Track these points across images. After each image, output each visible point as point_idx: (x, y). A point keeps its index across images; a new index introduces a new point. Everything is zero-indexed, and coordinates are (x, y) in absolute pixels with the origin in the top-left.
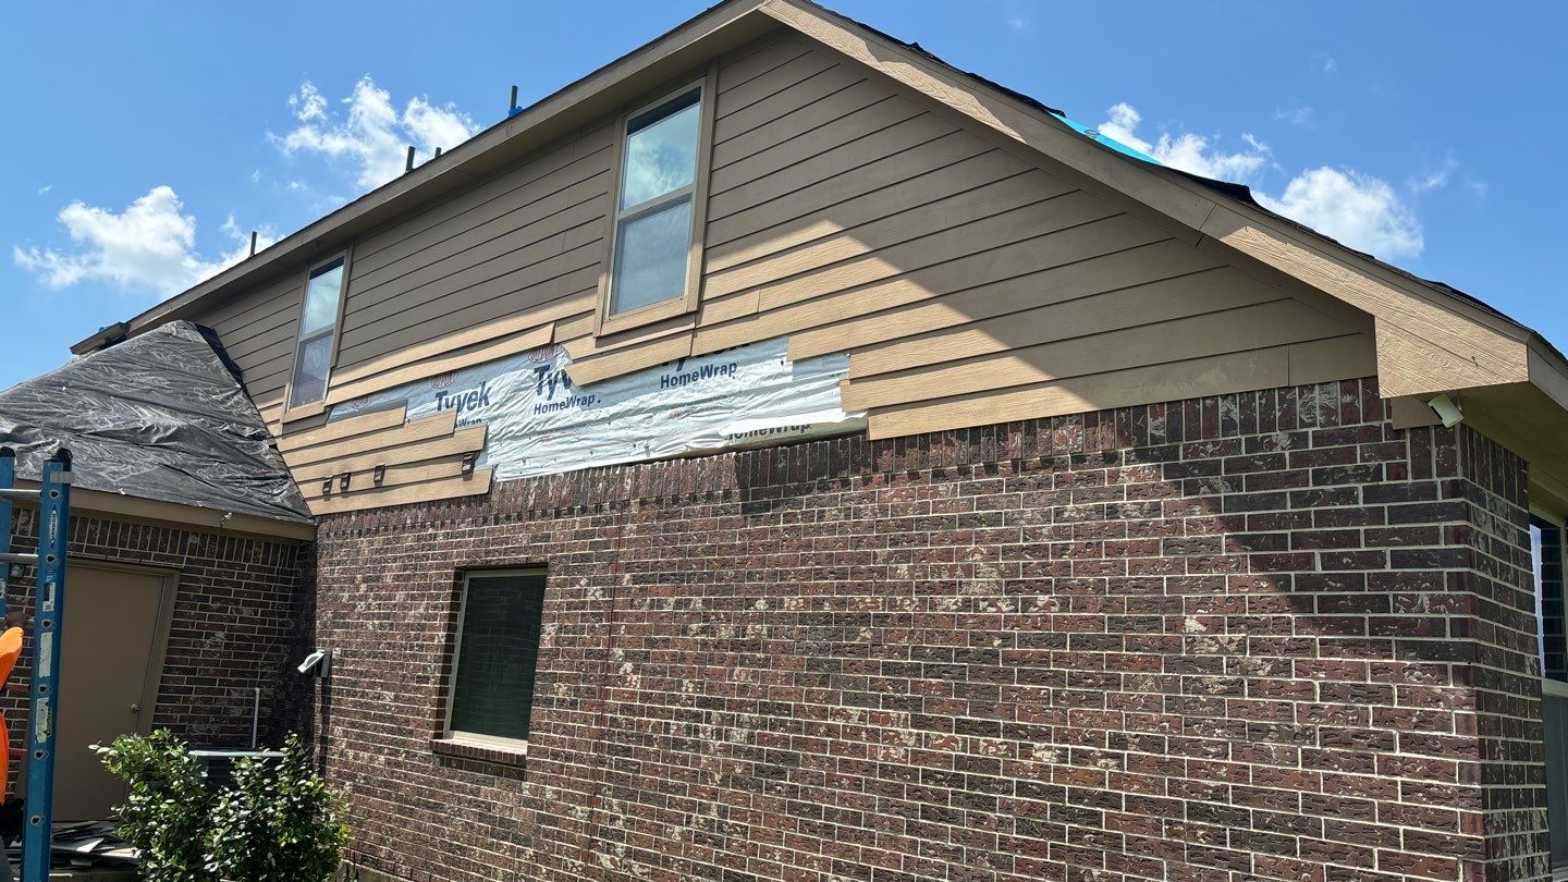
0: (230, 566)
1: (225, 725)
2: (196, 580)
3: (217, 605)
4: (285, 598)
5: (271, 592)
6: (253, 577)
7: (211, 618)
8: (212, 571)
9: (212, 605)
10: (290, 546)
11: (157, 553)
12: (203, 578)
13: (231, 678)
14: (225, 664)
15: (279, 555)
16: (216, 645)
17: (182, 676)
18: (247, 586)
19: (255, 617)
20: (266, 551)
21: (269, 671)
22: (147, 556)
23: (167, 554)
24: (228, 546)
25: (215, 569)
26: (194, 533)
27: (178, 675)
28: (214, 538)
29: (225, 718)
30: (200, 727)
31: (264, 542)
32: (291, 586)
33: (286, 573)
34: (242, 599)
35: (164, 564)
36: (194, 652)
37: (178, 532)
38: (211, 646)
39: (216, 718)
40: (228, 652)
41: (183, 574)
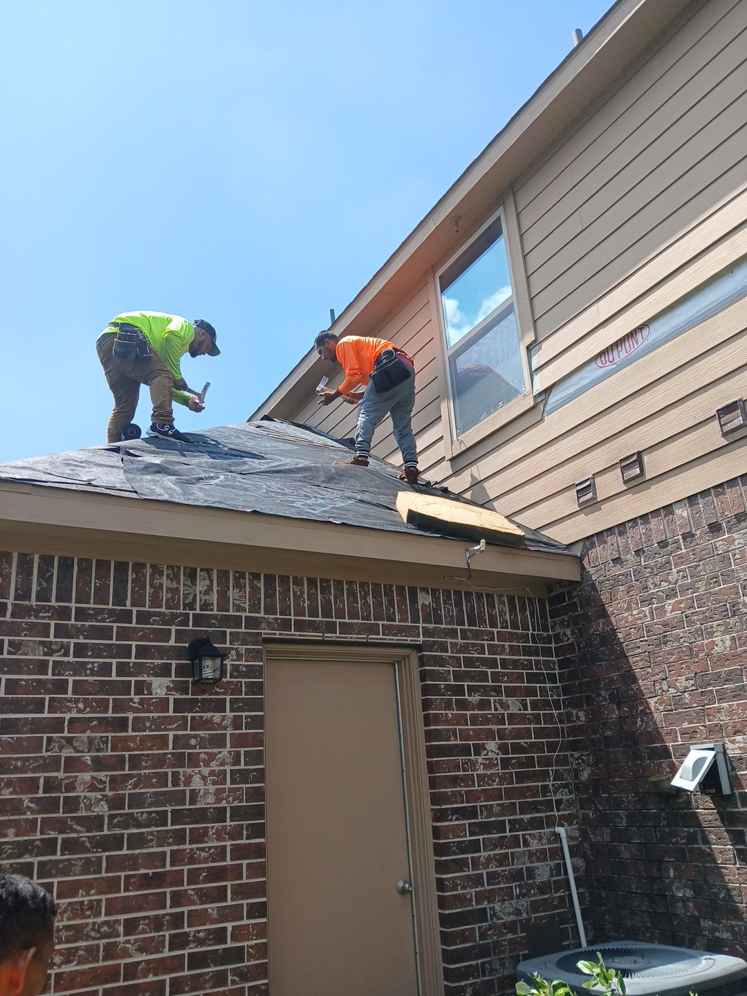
0: (477, 635)
1: (534, 898)
2: (441, 662)
3: (475, 698)
4: (552, 678)
5: (535, 671)
6: (508, 650)
7: (474, 719)
8: (456, 644)
9: (470, 699)
10: (537, 600)
11: (386, 623)
12: (450, 657)
13: (522, 816)
14: (510, 793)
15: (528, 613)
16: (490, 764)
17: (461, 822)
18: (504, 664)
19: (526, 712)
20: (512, 609)
21: (565, 797)
22: (373, 629)
23: (397, 623)
24: (467, 606)
25: (460, 641)
26: (423, 589)
27: (457, 823)
28: (447, 594)
29: (531, 886)
30: (505, 907)
31: (507, 596)
32: (554, 659)
33: (542, 640)
34: (503, 685)
35: (397, 640)
36: (468, 780)
37: (403, 588)
38: (486, 767)
39: (521, 887)
40: (507, 773)
41: (425, 653)
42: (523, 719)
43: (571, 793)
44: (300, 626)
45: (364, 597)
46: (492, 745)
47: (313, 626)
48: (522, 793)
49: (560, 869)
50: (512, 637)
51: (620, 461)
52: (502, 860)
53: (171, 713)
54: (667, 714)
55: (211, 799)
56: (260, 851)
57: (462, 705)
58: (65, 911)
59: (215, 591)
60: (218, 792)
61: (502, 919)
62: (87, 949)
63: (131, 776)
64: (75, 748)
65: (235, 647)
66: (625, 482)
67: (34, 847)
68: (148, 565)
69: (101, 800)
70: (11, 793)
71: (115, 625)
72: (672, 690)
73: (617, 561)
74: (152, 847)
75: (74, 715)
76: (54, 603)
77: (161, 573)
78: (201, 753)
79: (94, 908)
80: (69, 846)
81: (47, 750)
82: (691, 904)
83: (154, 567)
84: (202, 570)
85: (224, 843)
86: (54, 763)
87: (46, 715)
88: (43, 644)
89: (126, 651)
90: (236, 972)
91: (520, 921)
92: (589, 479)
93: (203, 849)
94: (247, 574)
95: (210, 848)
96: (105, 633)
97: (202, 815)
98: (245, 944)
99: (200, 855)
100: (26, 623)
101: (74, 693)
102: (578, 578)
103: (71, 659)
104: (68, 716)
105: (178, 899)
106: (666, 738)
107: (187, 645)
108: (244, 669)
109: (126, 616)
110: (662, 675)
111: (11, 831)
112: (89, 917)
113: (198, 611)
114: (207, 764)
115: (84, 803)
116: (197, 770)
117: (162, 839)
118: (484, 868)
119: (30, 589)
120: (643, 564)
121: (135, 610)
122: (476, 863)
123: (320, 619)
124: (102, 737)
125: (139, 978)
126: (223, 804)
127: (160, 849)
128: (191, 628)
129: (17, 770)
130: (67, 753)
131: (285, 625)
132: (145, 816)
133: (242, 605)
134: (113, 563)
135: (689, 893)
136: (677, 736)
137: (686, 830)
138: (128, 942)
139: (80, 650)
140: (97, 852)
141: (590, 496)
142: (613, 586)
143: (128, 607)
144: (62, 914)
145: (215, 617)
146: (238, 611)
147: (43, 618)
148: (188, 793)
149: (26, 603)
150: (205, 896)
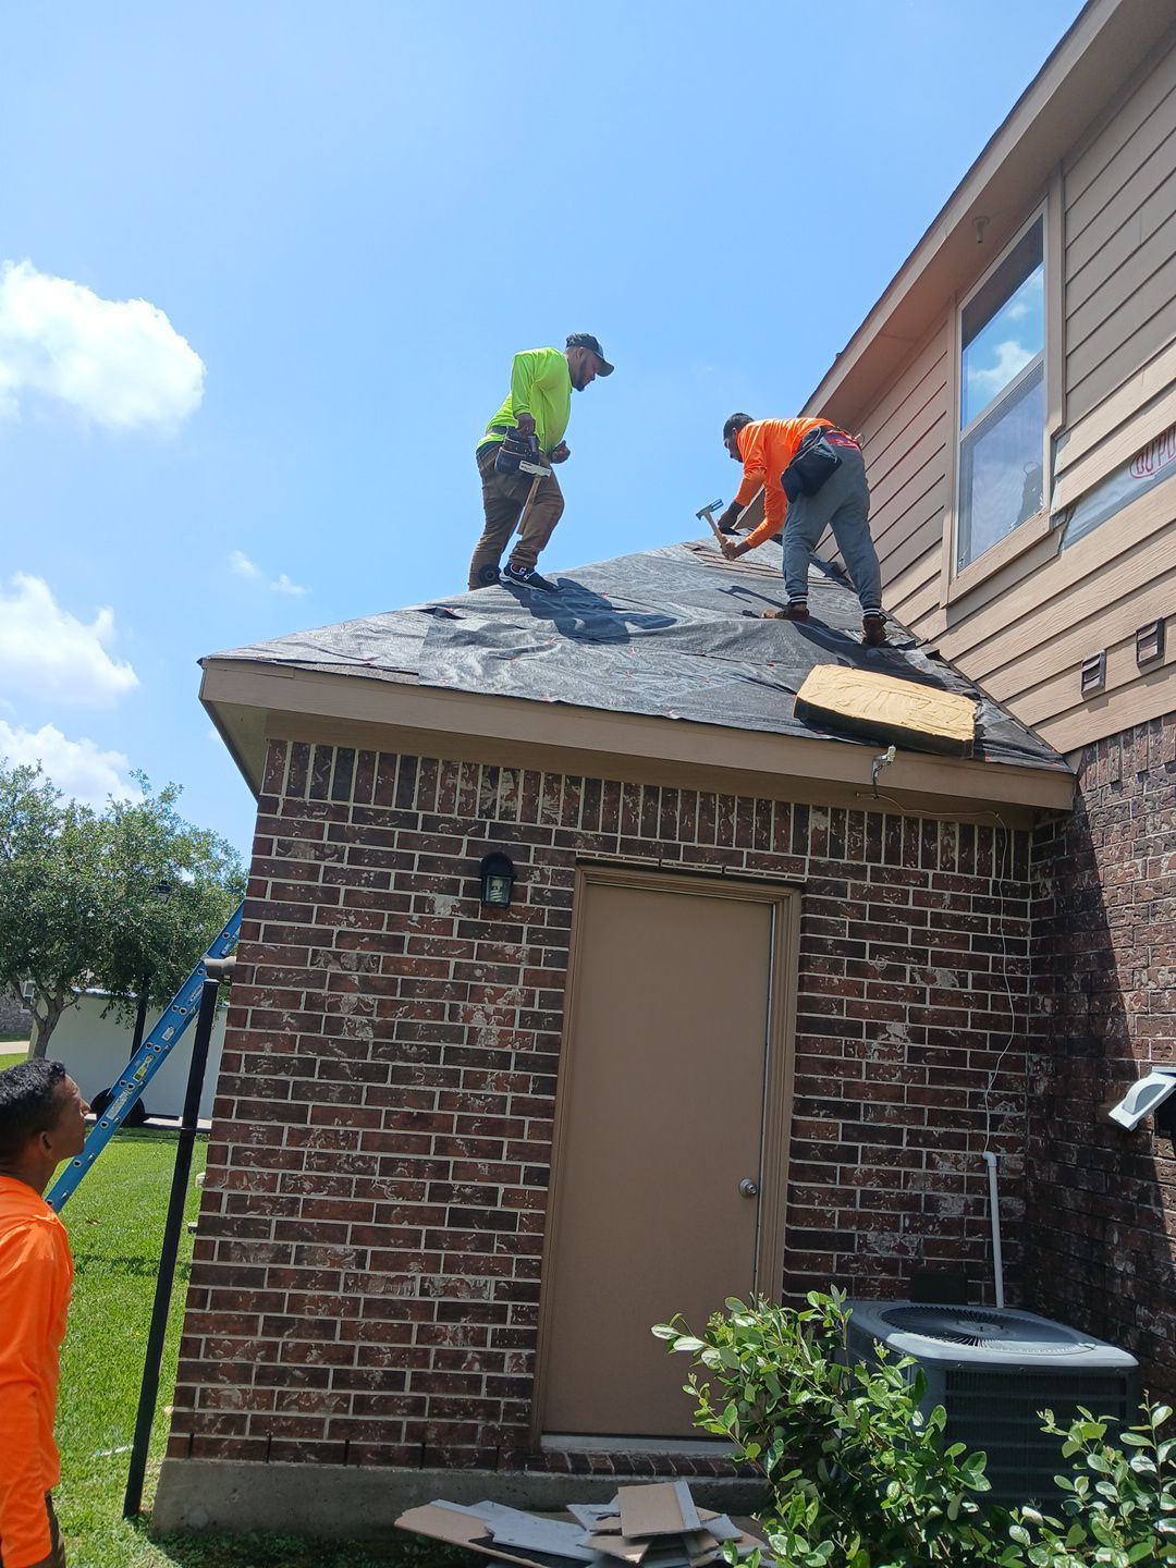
1: (933, 1237)
2: (834, 909)
3: (881, 963)
4: (1019, 947)
5: (989, 935)
6: (948, 902)
7: (874, 991)
8: (862, 887)
9: (872, 963)
10: (1013, 832)
11: (753, 851)
12: (848, 904)
13: (931, 1128)
14: (915, 1095)
15: (993, 851)
16: (891, 1052)
17: (832, 1121)
18: (938, 920)
19: (963, 990)
20: (966, 843)
21: (1008, 1114)
22: (735, 858)
23: (771, 852)
24: (887, 835)
25: (868, 883)
26: (818, 809)
27: (825, 1120)
28: (858, 817)
29: (930, 1221)
30: (883, 1239)
31: (960, 825)
32: (1028, 920)
33: (1013, 891)
34: (930, 949)
35: (768, 875)
36: (850, 1068)
37: (787, 805)
38: (882, 1054)
39: (912, 1218)
40: (917, 1068)
41: (808, 895)
42: (956, 998)
43: (1020, 1108)
44: (628, 846)
45: (725, 815)
46: (897, 1029)
47: (646, 848)
48: (937, 1097)
49: (980, 1207)
50: (958, 883)
51: (1138, 631)
52: (889, 1179)
53: (455, 937)
54: (1142, 1018)
55: (493, 1041)
56: (548, 1110)
57: (858, 970)
58: (319, 1137)
59: (520, 797)
60: (502, 1034)
61: (877, 1252)
62: (338, 1180)
63: (402, 1003)
64: (342, 965)
65: (540, 866)
66: (1140, 665)
67: (290, 1065)
68: (441, 762)
69: (366, 1025)
70: (271, 1006)
71: (397, 830)
72: (1152, 985)
73: (1116, 784)
74: (420, 1084)
75: (344, 928)
76: (329, 801)
77: (455, 772)
78: (486, 987)
79: (350, 1140)
80: (329, 1070)
81: (312, 964)
82: (1129, 1283)
83: (447, 764)
84: (505, 770)
85: (505, 1094)
86: (318, 980)
87: (313, 925)
88: (315, 846)
89: (407, 862)
90: (502, 1239)
91: (905, 1261)
92: (1098, 656)
93: (478, 1097)
94: (564, 777)
95: (487, 1096)
96: (386, 838)
97: (481, 1058)
98: (519, 1211)
99: (474, 1102)
100: (298, 822)
101: (345, 904)
102: (1068, 806)
103: (345, 865)
104: (336, 929)
105: (444, 1146)
106: (1136, 1051)
107: (480, 860)
108: (549, 894)
109: (411, 820)
110: (1142, 962)
111: (268, 1046)
112: (343, 1148)
113: (497, 820)
114: (492, 1000)
115: (348, 1026)
116: (480, 1006)
117: (431, 1078)
118: (859, 1185)
119: (304, 784)
120: (1145, 793)
121: (421, 813)
122: (846, 1176)
123: (658, 839)
124: (372, 956)
125: (392, 1223)
126: (508, 1049)
127: (428, 1089)
128: (486, 839)
129: (278, 981)
130: (333, 969)
131: (609, 845)
132: (414, 1049)
133: (554, 816)
134: (399, 756)
135: (1131, 1269)
136: (1148, 1051)
137: (1139, 1182)
138: (383, 1182)
139: (356, 856)
140: (357, 1080)
141: (1096, 682)
142: (1108, 822)
143: (414, 810)
144: (315, 1140)
145: (517, 828)
146: (547, 823)
147: (317, 817)
148: (466, 1030)
149: (299, 799)
150: (476, 1149)
